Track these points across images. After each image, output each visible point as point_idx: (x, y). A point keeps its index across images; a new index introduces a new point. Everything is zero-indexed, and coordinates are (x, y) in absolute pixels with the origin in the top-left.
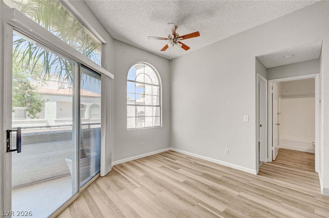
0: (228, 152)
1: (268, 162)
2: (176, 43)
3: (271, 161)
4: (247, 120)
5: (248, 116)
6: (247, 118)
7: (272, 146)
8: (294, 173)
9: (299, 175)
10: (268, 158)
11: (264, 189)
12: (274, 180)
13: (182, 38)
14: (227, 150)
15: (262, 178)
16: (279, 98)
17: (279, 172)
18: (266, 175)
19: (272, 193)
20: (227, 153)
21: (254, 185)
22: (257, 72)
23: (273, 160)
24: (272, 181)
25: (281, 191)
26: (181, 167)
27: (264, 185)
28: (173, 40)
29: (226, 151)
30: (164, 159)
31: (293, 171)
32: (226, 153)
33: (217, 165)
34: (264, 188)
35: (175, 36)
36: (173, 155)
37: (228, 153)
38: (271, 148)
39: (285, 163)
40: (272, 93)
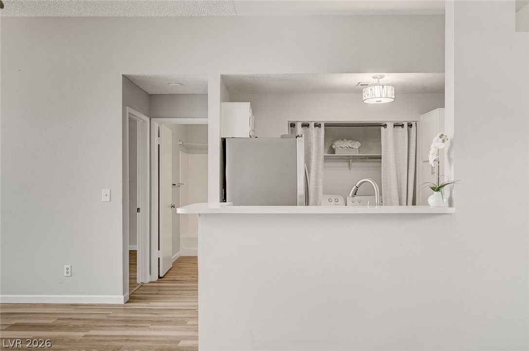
0: (69, 271)
1: (150, 282)
3: (156, 278)
4: (108, 199)
5: (109, 190)
6: (108, 194)
7: (159, 250)
8: (185, 288)
9: (190, 290)
10: (150, 274)
11: (130, 319)
12: (151, 304)
14: (69, 266)
15: (131, 306)
16: (180, 152)
17: (164, 292)
18: (141, 300)
19: (141, 319)
20: (67, 273)
21: (116, 317)
22: (125, 104)
23: (159, 277)
24: (147, 306)
25: (155, 314)
27: (132, 313)
29: (65, 271)
31: (184, 287)
32: (65, 274)
33: (45, 305)
34: (130, 317)
37: (69, 275)
38: (156, 254)
40: (159, 145)
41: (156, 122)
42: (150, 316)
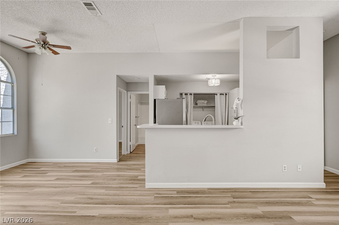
0: (96, 150)
1: (127, 154)
2: (45, 48)
4: (111, 122)
5: (111, 119)
6: (111, 120)
9: (142, 157)
10: (127, 151)
13: (53, 46)
14: (96, 148)
15: (120, 163)
16: (139, 104)
21: (114, 167)
22: (118, 86)
23: (130, 152)
25: (129, 166)
26: (49, 172)
28: (41, 45)
29: (95, 150)
30: (23, 170)
32: (95, 151)
33: (87, 163)
35: (44, 43)
36: (34, 165)
37: (96, 151)
38: (129, 143)
39: (138, 152)
40: (130, 102)
41: (129, 93)
42: (127, 167)
